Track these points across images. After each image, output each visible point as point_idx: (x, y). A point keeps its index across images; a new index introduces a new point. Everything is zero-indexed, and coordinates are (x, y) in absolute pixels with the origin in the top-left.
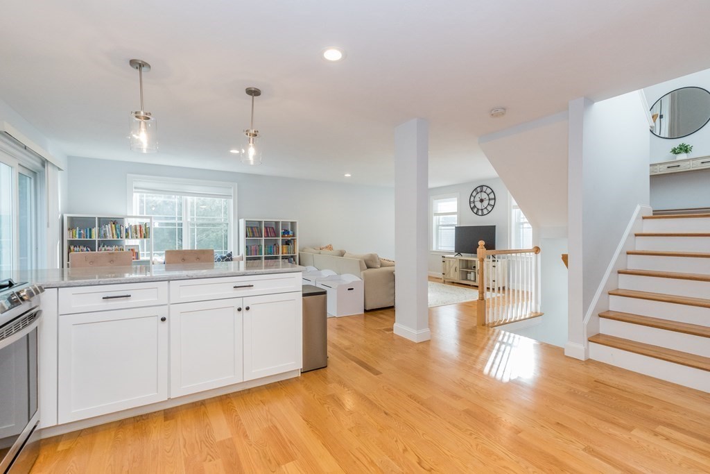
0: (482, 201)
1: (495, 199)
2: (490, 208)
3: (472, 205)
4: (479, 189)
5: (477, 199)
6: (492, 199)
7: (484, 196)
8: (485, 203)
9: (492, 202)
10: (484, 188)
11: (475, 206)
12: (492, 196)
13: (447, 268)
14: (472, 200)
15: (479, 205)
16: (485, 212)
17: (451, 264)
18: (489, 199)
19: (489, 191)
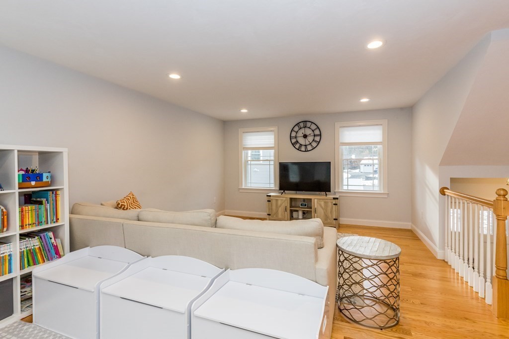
0: (305, 136)
1: (320, 135)
2: (314, 144)
3: (294, 141)
4: (302, 125)
5: (300, 134)
6: (317, 135)
7: (308, 132)
8: (310, 139)
9: (317, 139)
10: (309, 124)
11: (297, 142)
12: (317, 132)
13: (274, 207)
14: (294, 134)
15: (302, 141)
16: (309, 148)
17: (279, 202)
18: (315, 136)
19: (313, 127)
